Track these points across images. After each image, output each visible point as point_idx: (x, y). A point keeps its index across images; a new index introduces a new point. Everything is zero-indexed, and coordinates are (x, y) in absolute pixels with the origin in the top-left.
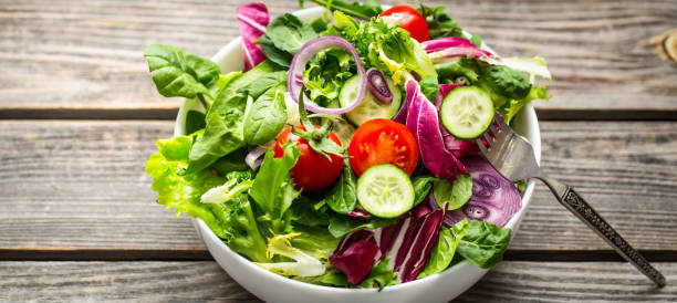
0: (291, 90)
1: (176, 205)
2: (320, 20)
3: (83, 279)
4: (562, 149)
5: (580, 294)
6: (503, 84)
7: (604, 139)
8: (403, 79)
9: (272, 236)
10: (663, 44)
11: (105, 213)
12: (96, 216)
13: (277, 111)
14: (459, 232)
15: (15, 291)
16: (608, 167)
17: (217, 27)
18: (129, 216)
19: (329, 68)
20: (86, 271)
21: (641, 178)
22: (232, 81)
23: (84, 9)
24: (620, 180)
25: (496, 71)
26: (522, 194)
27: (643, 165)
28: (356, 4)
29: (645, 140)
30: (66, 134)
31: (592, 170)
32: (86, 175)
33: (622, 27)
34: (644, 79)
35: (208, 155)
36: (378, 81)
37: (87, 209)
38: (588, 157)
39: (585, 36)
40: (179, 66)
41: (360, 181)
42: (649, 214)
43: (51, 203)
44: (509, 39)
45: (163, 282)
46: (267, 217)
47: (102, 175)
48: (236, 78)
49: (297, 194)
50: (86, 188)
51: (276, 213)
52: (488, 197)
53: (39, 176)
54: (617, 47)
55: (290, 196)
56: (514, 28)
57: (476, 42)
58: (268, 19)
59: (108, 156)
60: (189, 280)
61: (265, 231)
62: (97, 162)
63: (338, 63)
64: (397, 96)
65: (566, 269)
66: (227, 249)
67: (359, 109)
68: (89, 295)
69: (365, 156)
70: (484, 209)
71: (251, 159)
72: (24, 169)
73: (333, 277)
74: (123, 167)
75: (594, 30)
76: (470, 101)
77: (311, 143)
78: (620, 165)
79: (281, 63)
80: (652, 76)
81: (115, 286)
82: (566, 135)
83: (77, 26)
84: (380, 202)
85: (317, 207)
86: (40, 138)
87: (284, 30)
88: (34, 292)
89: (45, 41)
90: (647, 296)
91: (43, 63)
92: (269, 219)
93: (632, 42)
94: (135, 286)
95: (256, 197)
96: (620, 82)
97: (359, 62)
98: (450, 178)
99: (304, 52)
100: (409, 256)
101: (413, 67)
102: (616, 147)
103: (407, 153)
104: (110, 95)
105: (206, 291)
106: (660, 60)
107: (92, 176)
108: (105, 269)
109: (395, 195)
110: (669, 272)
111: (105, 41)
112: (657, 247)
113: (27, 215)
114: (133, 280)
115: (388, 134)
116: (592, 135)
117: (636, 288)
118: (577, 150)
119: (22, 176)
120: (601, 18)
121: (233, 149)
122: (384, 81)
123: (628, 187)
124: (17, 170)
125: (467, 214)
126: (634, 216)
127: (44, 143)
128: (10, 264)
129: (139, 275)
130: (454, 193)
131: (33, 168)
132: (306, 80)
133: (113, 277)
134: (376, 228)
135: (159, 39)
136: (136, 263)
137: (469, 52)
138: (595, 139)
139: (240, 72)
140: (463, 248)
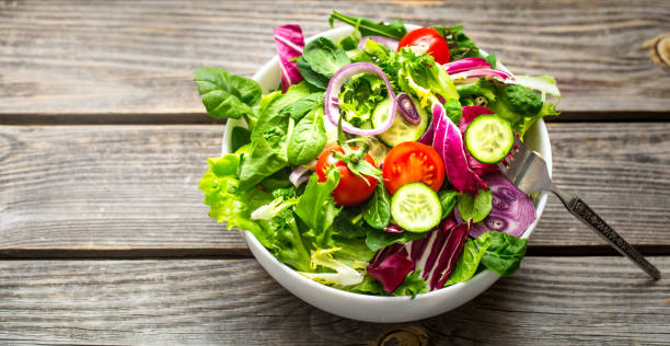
0: (328, 112)
1: (227, 219)
2: (349, 38)
3: (138, 277)
4: (566, 149)
5: (584, 287)
6: (518, 103)
7: (604, 139)
8: (429, 102)
9: (315, 249)
10: (656, 47)
11: (154, 214)
12: (146, 217)
13: (317, 134)
14: (482, 244)
15: (76, 289)
16: (608, 166)
17: (248, 33)
18: (176, 217)
19: (361, 90)
20: (140, 269)
21: (637, 176)
22: (273, 101)
23: (126, 16)
24: (619, 178)
25: (511, 91)
26: (536, 204)
27: (639, 164)
28: (382, 24)
29: (640, 140)
30: (116, 138)
31: (592, 169)
32: (136, 177)
33: (618, 31)
34: (638, 81)
35: (256, 175)
36: (407, 105)
37: (138, 210)
38: (589, 156)
39: (584, 40)
40: (225, 89)
41: (393, 199)
42: (643, 210)
43: (106, 204)
44: (515, 43)
45: (211, 279)
46: (311, 233)
47: (150, 178)
48: (277, 98)
49: (337, 212)
50: (136, 190)
51: (319, 230)
52: (506, 209)
53: (93, 178)
54: (614, 51)
55: (331, 214)
56: (520, 33)
57: (492, 61)
58: (302, 39)
59: (156, 159)
60: (234, 277)
61: (309, 245)
62: (144, 164)
63: (370, 86)
64: (424, 117)
65: (571, 264)
66: (274, 260)
67: (390, 130)
68: (144, 292)
69: (397, 175)
70: (503, 220)
71: (295, 178)
72: (78, 172)
73: (370, 286)
74: (169, 169)
75: (593, 34)
76: (492, 130)
77: (350, 165)
78: (618, 164)
79: (318, 85)
80: (646, 79)
81: (168, 283)
82: (569, 136)
83: (120, 33)
84: (411, 218)
85: (354, 221)
86: (91, 143)
87: (319, 53)
88: (95, 289)
89: (92, 48)
90: (644, 289)
91: (91, 69)
92: (312, 235)
93: (627, 46)
94: (186, 283)
95: (300, 214)
96: (617, 85)
97: (390, 86)
98: (473, 193)
99: (340, 76)
100: (436, 264)
101: (438, 91)
102: (614, 147)
103: (434, 172)
104: (154, 101)
105: (250, 287)
106: (652, 62)
107: (141, 178)
108: (158, 267)
109: (425, 211)
110: (663, 266)
111: (146, 47)
112: (652, 242)
113: (84, 217)
114: (183, 278)
115: (417, 155)
116: (593, 135)
117: (634, 281)
118: (580, 150)
119: (77, 179)
120: (598, 22)
121: (277, 169)
122: (412, 104)
123: (625, 185)
124: (73, 172)
125: (487, 226)
126: (631, 213)
127: (96, 147)
128: (71, 263)
129: (188, 273)
130: (476, 206)
131: (87, 171)
132: (341, 102)
133: (166, 274)
134: (408, 241)
135: (196, 46)
136: (185, 261)
137: (487, 72)
138: (595, 139)
139: (280, 92)
140: (486, 257)
